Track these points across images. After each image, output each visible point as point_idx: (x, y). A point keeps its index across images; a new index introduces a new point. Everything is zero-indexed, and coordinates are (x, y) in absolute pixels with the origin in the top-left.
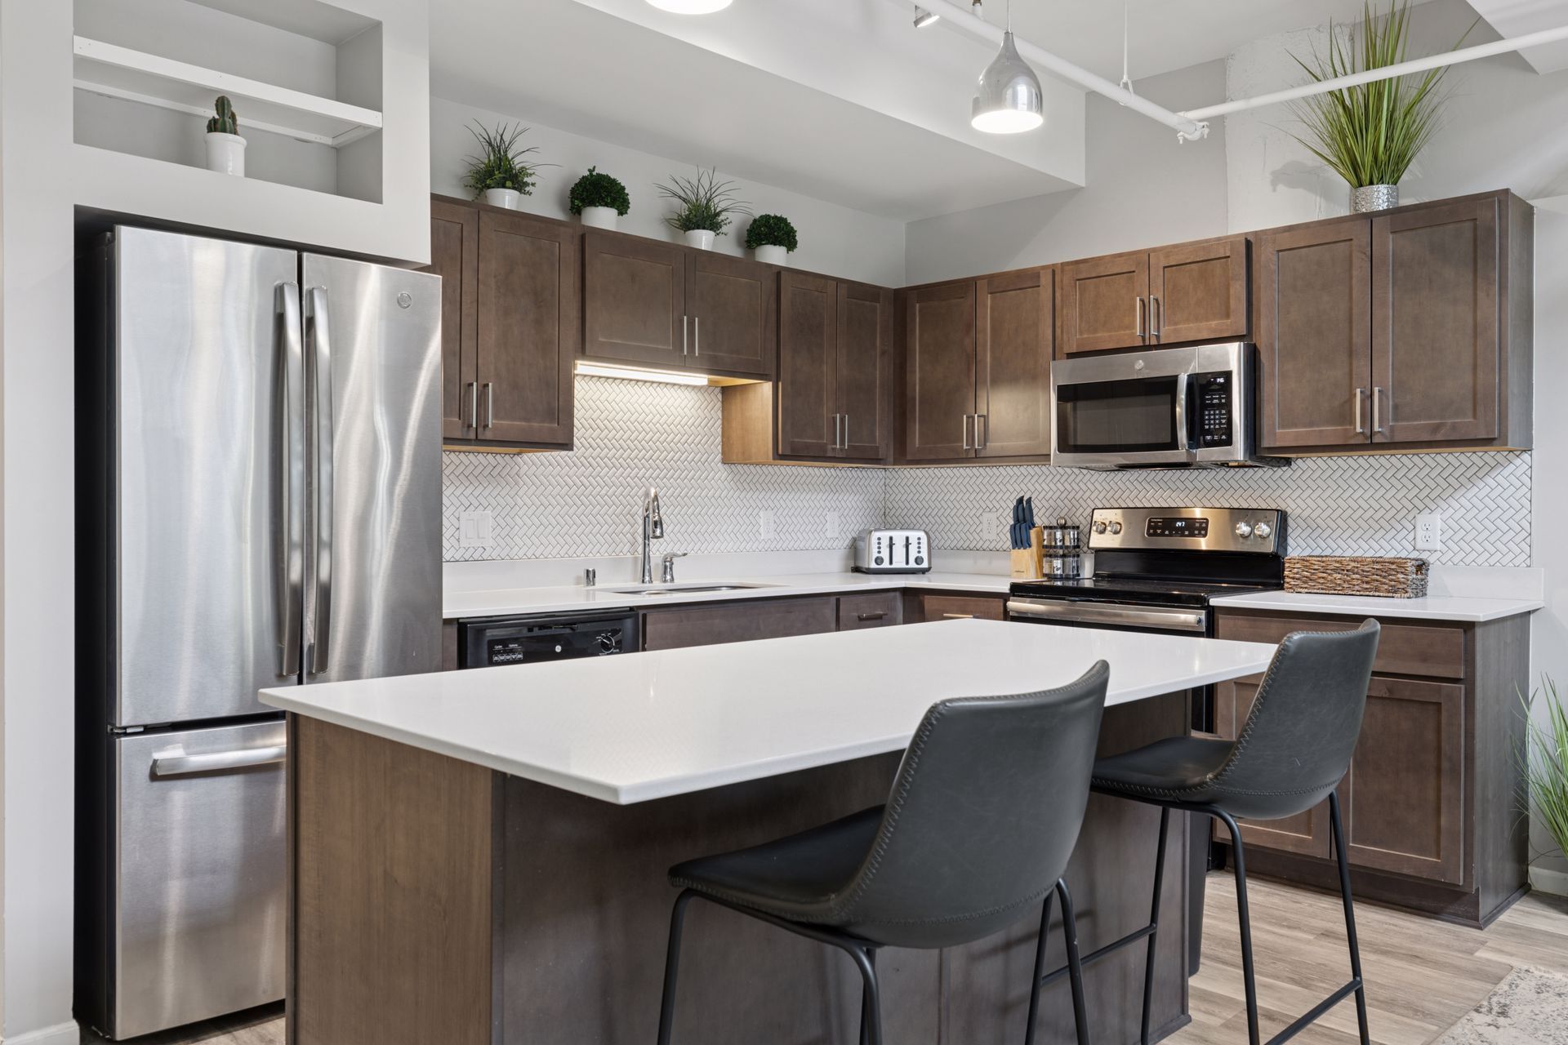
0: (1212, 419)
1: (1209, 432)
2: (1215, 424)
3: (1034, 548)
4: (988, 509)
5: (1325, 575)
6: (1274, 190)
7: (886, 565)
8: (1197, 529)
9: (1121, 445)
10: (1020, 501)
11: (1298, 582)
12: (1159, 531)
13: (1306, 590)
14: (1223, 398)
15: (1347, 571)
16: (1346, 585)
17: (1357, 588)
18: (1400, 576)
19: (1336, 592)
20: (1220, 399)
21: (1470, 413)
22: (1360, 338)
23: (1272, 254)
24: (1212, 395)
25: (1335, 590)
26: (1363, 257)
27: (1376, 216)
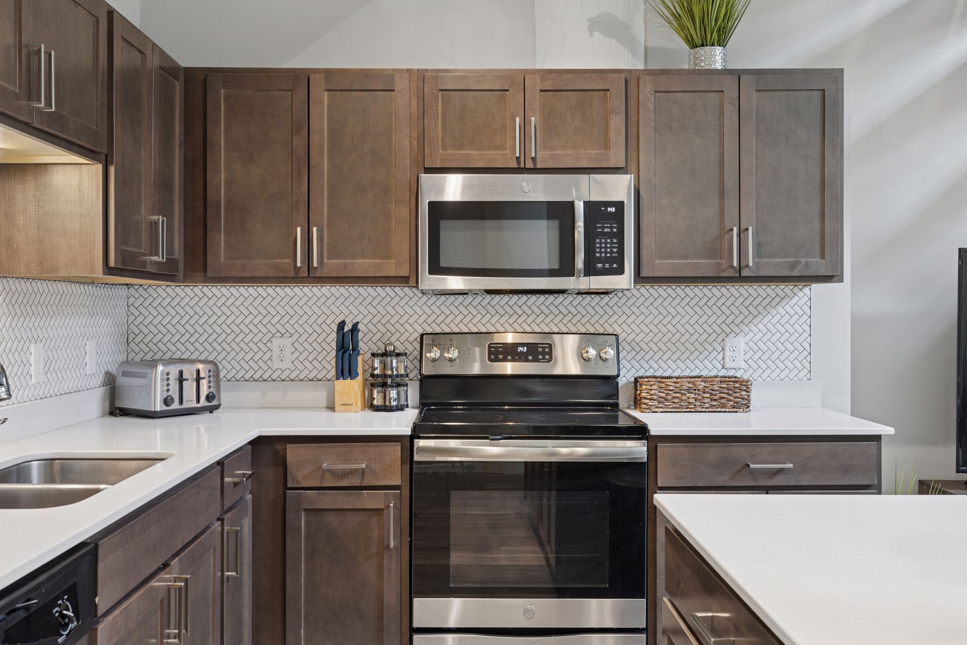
0: (604, 247)
1: (600, 260)
2: (606, 253)
3: (360, 379)
4: (278, 334)
5: (678, 395)
6: (591, 36)
7: (175, 406)
8: (540, 353)
9: (510, 270)
10: (342, 325)
11: (656, 403)
12: (501, 357)
13: (662, 410)
14: (615, 227)
15: (698, 390)
16: (698, 403)
17: (707, 405)
18: (744, 393)
19: (688, 410)
20: (611, 228)
21: (818, 253)
22: (730, 181)
23: (651, 93)
24: (603, 224)
25: (687, 408)
26: (733, 108)
27: (743, 74)
